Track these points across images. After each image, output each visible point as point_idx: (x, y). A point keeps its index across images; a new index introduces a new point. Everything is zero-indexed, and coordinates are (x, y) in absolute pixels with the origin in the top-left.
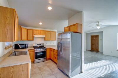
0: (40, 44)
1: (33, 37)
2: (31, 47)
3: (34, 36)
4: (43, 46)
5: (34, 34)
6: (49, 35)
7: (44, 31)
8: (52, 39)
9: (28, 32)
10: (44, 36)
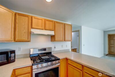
0: (45, 49)
1: (30, 34)
2: (25, 56)
3: (32, 30)
4: (50, 53)
5: (32, 28)
6: (62, 30)
7: (52, 21)
8: (66, 39)
9: (17, 21)
10: (52, 33)
